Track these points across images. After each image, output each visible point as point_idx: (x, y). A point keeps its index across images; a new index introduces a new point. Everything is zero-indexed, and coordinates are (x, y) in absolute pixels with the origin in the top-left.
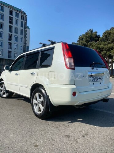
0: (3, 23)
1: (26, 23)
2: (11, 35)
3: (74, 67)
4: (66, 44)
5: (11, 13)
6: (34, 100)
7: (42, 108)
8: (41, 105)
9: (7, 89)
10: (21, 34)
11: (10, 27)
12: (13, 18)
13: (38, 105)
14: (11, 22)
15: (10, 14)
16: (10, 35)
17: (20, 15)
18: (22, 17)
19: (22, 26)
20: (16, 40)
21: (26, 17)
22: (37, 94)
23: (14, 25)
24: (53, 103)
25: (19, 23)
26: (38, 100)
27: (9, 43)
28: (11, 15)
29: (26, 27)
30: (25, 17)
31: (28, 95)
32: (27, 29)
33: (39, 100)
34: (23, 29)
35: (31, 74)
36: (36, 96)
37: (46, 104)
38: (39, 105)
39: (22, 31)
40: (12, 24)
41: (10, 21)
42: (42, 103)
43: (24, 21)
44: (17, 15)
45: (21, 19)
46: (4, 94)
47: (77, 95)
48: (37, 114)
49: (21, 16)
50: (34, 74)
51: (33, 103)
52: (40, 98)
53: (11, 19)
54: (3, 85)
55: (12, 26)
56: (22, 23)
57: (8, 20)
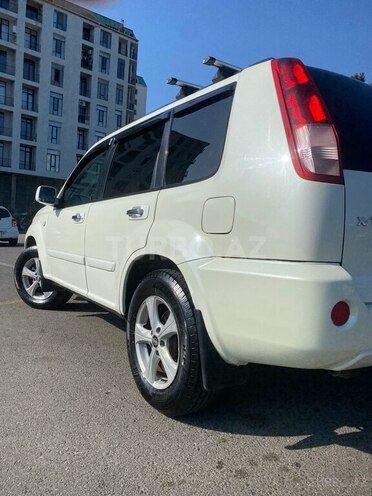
0: (63, 67)
1: (133, 66)
2: (88, 103)
3: (341, 173)
4: (293, 63)
5: (87, 32)
6: (138, 326)
7: (171, 368)
8: (165, 353)
9: (47, 275)
10: (119, 101)
11: (85, 80)
12: (92, 49)
13: (153, 349)
14: (86, 62)
15: (84, 38)
16: (84, 105)
17: (115, 38)
18: (123, 46)
19: (120, 75)
20: (100, 121)
21: (135, 47)
22: (150, 303)
23: (95, 73)
24: (224, 349)
25: (113, 66)
26: (154, 329)
27: (79, 129)
28: (88, 40)
29: (135, 80)
30: (132, 44)
31: (114, 302)
32: (138, 86)
33: (159, 330)
34: (125, 83)
35: (130, 213)
36: (146, 309)
37: (190, 351)
38: (157, 352)
39: (120, 89)
40: (90, 68)
41: (83, 60)
42: (172, 342)
43: (127, 60)
44: (106, 40)
45: (120, 52)
46: (38, 291)
47: (352, 319)
48: (151, 391)
49: (120, 44)
50: (141, 214)
51: (132, 336)
52: (163, 322)
53: (87, 53)
54: (36, 260)
55: (89, 76)
56: (121, 64)
57: (80, 57)
